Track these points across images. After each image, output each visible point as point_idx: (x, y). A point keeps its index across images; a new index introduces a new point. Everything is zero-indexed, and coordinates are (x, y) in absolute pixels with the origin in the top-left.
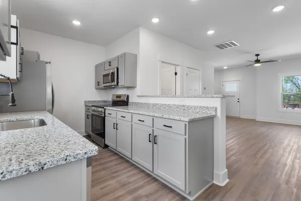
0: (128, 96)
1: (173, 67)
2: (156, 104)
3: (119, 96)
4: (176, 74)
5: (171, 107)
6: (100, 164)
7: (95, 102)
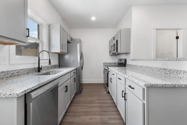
0: (126, 60)
1: (175, 32)
2: (142, 67)
3: (121, 60)
4: (177, 38)
5: (153, 69)
6: (99, 103)
7: (109, 63)
